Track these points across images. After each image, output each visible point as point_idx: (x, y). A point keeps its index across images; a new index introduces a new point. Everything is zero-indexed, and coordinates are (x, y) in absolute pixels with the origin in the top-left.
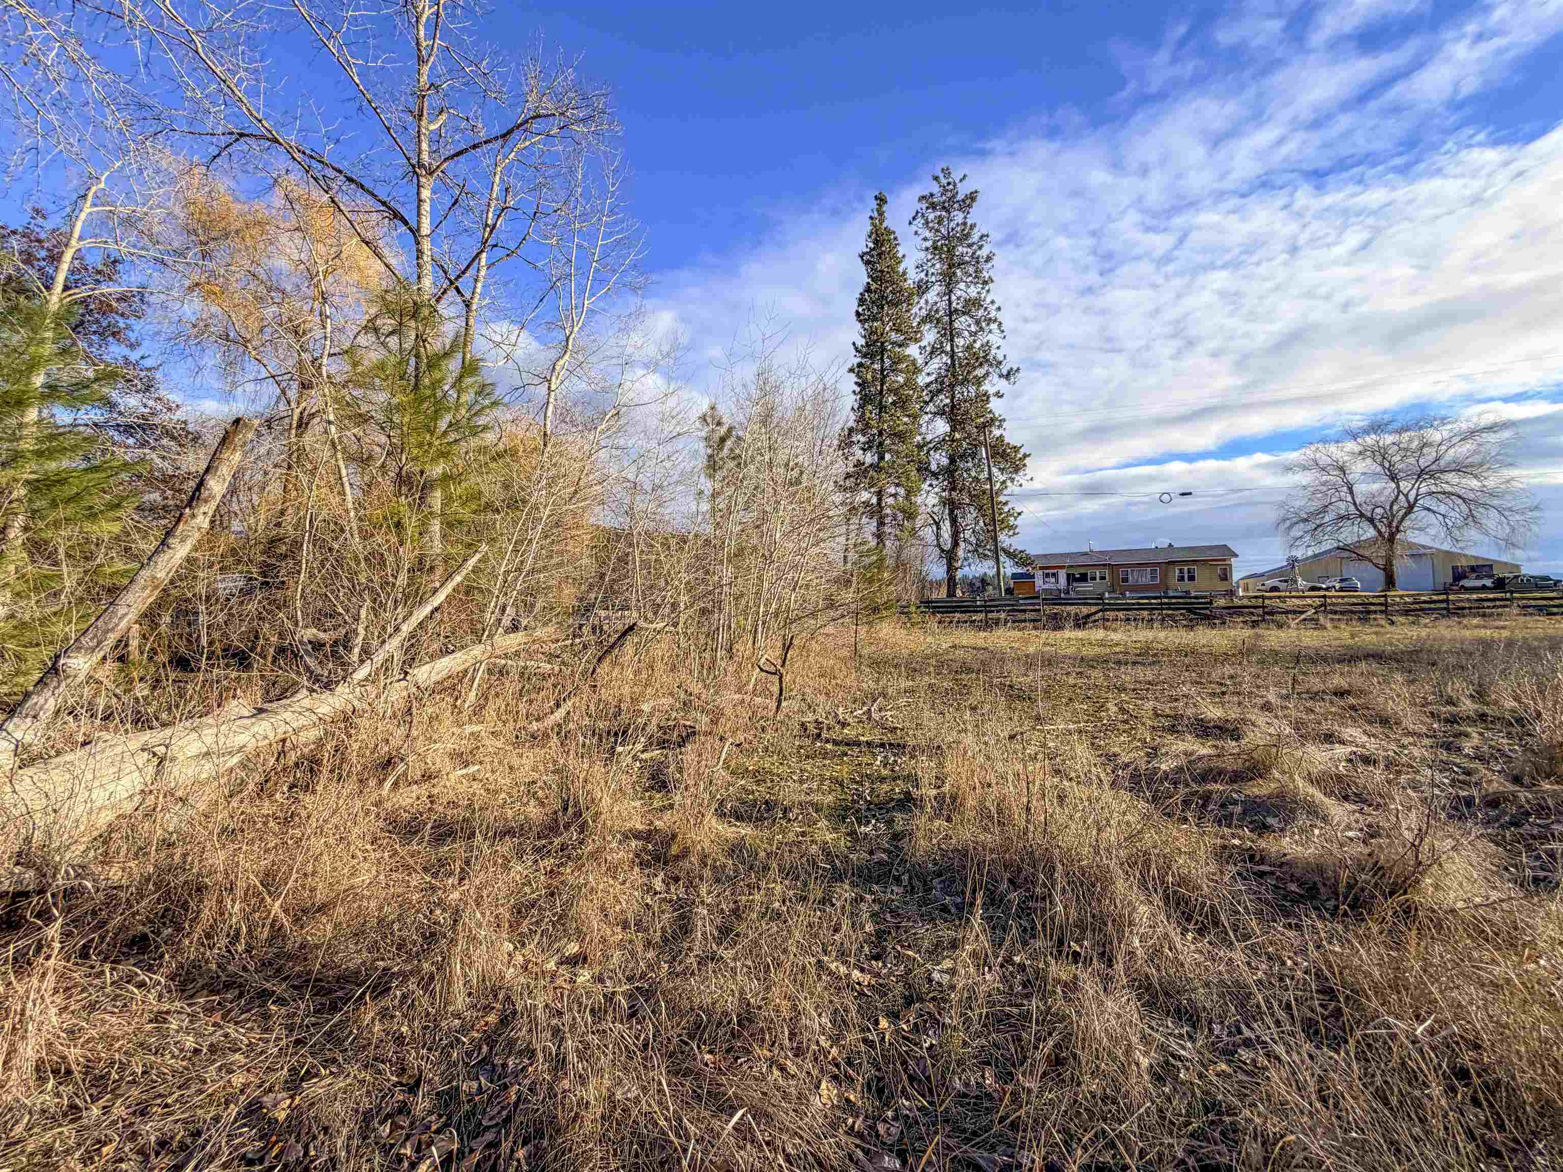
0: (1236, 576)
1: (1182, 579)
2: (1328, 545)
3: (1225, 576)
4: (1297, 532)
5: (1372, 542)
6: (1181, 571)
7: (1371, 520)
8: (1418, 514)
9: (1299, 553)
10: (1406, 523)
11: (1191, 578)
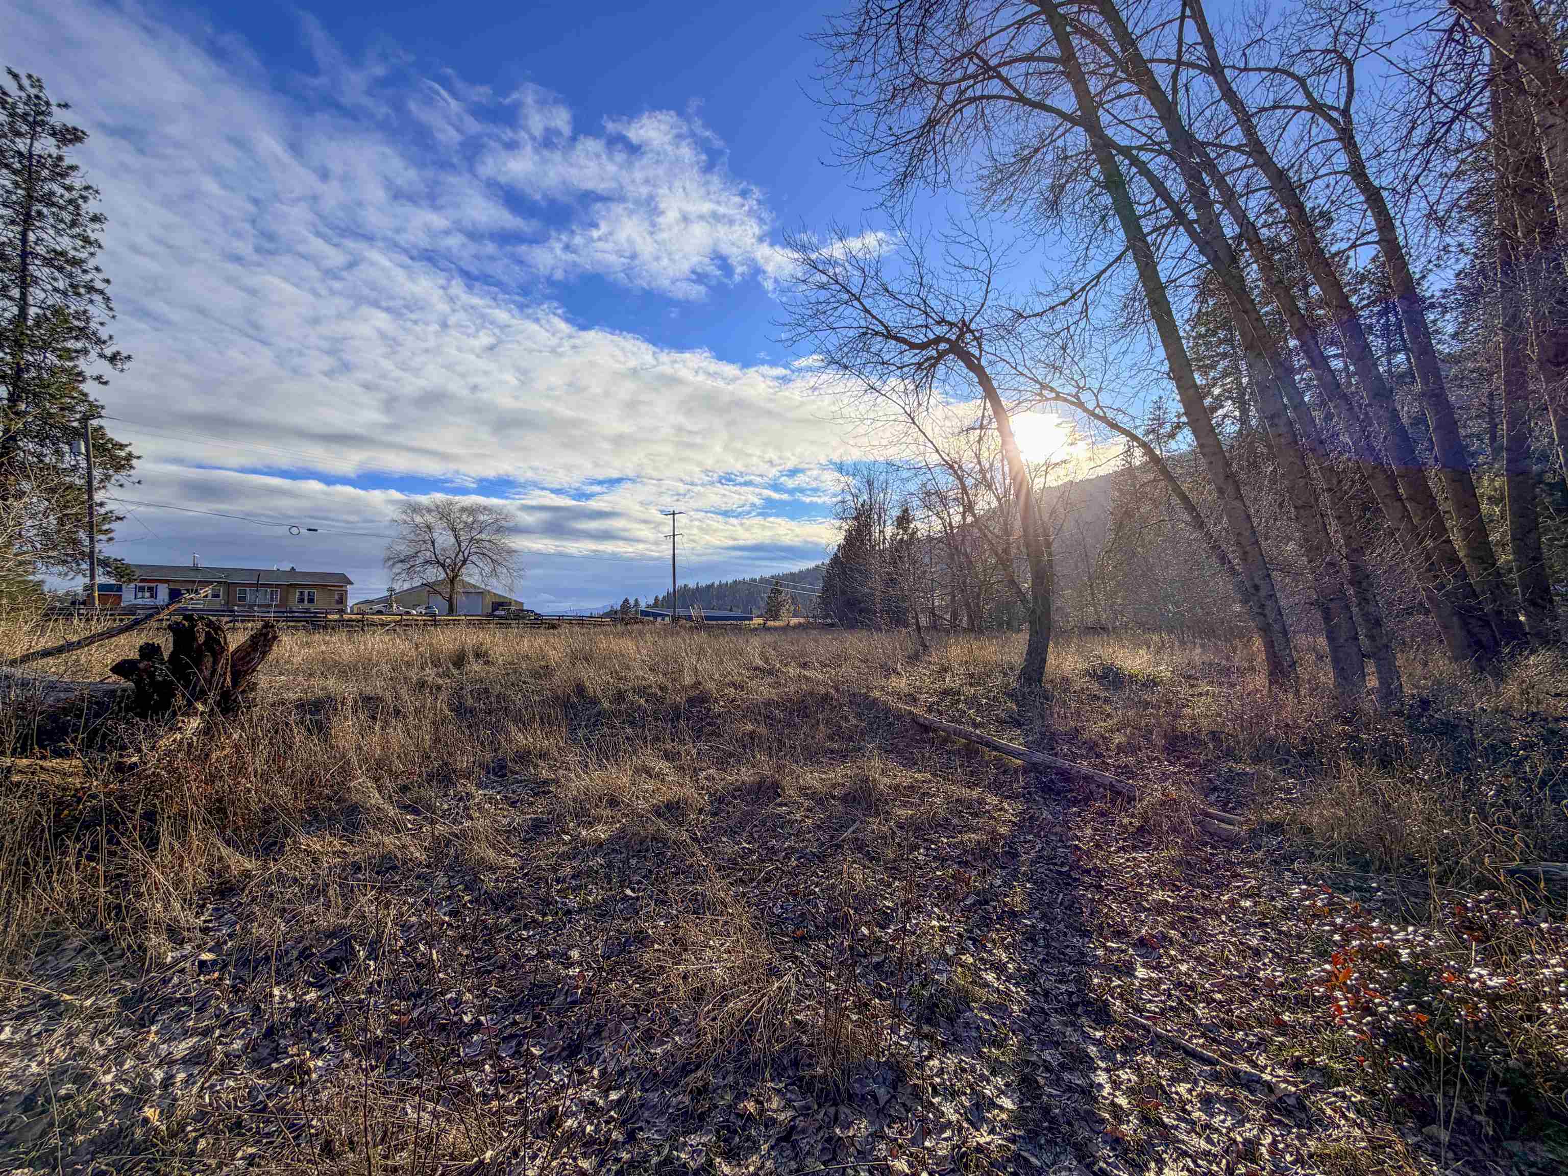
0: (351, 602)
1: (301, 600)
2: (417, 582)
3: (342, 600)
4: (396, 570)
5: (441, 582)
6: (302, 593)
7: (443, 566)
8: (469, 565)
9: (397, 587)
10: (463, 570)
11: (311, 601)
